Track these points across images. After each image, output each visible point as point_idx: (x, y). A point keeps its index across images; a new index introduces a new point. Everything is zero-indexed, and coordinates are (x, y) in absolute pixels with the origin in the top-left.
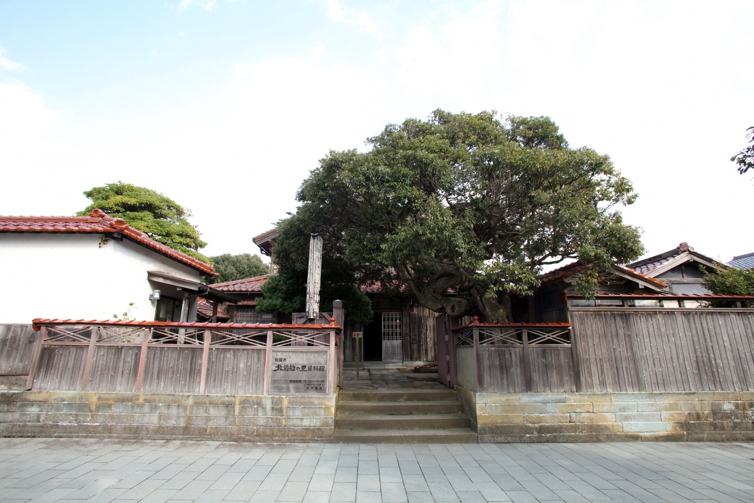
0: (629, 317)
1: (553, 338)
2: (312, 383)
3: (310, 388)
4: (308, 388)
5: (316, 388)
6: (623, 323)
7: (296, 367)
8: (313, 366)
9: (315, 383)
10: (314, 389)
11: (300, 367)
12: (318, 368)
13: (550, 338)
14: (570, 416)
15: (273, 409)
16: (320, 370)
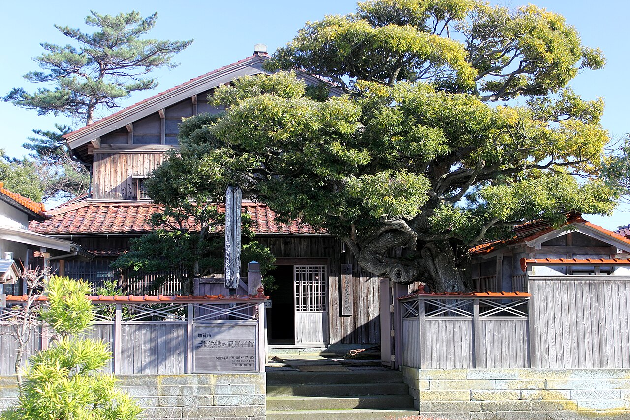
0: (599, 286)
1: (509, 309)
2: (241, 359)
3: (238, 366)
4: (236, 365)
5: (245, 365)
6: (590, 293)
7: (223, 342)
8: (241, 342)
9: (244, 360)
10: (243, 366)
11: (227, 343)
12: (247, 343)
13: (505, 309)
14: (521, 393)
15: (200, 388)
16: (249, 346)
